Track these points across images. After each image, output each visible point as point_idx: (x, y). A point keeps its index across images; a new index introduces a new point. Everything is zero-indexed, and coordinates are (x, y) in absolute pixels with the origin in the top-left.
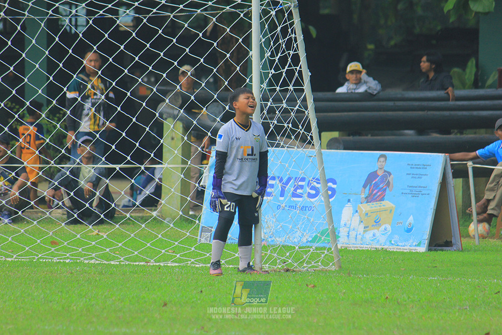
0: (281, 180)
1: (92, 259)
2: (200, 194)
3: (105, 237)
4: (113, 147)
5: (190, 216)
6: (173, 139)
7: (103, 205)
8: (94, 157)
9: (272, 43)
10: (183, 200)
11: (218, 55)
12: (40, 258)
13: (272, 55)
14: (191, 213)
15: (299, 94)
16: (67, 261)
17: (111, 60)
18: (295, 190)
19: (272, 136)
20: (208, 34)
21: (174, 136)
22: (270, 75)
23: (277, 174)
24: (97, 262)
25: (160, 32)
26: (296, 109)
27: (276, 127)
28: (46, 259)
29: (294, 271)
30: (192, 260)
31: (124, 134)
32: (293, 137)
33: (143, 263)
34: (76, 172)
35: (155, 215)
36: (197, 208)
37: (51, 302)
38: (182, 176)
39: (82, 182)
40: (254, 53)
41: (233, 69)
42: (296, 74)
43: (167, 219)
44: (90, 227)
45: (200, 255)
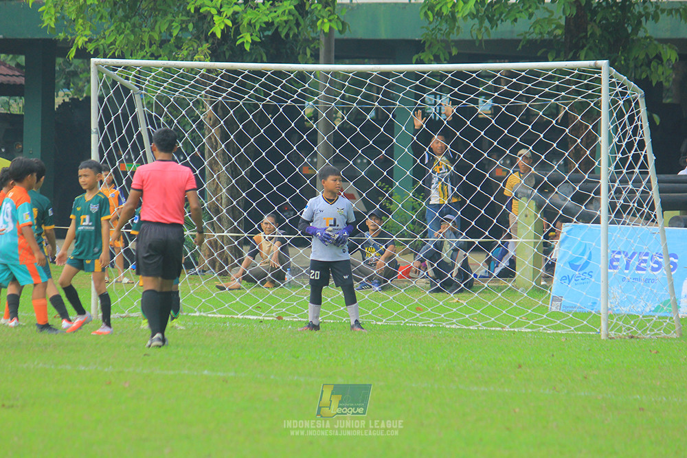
0: (626, 255)
1: (453, 324)
2: (551, 267)
3: (465, 304)
4: (473, 223)
5: (543, 286)
6: (526, 216)
7: (463, 275)
9: (619, 130)
10: (535, 272)
11: (569, 140)
12: (407, 322)
13: (620, 141)
14: (542, 283)
15: (644, 175)
16: (431, 326)
17: (472, 144)
18: (640, 264)
19: (618, 215)
20: (559, 121)
21: (527, 213)
22: (618, 159)
23: (622, 249)
24: (458, 327)
25: (517, 119)
26: (641, 190)
27: (622, 206)
28: (412, 323)
29: (638, 338)
30: (544, 327)
31: (483, 212)
32: (638, 215)
33: (499, 329)
34: (439, 246)
35: (510, 285)
36: (548, 279)
37: (417, 362)
38: (535, 250)
39: (445, 255)
40: (603, 139)
41: (582, 152)
42: (642, 158)
43: (521, 289)
44: (452, 295)
45: (552, 322)
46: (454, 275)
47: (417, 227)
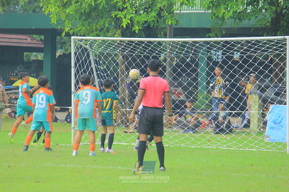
1: (224, 147)
2: (265, 123)
3: (229, 139)
4: (232, 105)
5: (262, 131)
6: (255, 102)
7: (228, 127)
8: (224, 109)
10: (259, 125)
11: (273, 70)
12: (204, 146)
14: (262, 130)
16: (214, 148)
17: (231, 72)
20: (268, 62)
21: (255, 100)
24: (226, 148)
25: (251, 61)
30: (263, 148)
31: (236, 100)
33: (243, 149)
34: (218, 114)
35: (248, 131)
36: (264, 128)
37: (209, 163)
38: (259, 116)
39: (220, 118)
40: (287, 69)
41: (278, 75)
43: (253, 132)
44: (223, 135)
45: (266, 146)
46: (224, 126)
47: (208, 107)
